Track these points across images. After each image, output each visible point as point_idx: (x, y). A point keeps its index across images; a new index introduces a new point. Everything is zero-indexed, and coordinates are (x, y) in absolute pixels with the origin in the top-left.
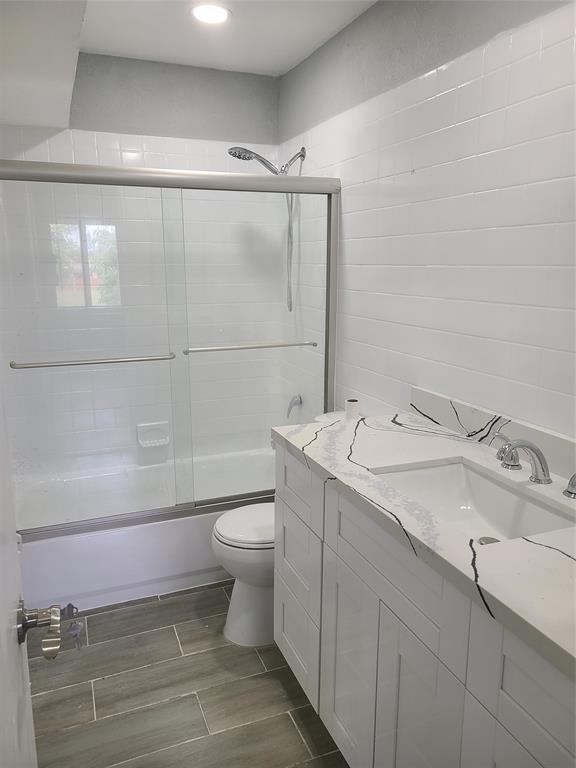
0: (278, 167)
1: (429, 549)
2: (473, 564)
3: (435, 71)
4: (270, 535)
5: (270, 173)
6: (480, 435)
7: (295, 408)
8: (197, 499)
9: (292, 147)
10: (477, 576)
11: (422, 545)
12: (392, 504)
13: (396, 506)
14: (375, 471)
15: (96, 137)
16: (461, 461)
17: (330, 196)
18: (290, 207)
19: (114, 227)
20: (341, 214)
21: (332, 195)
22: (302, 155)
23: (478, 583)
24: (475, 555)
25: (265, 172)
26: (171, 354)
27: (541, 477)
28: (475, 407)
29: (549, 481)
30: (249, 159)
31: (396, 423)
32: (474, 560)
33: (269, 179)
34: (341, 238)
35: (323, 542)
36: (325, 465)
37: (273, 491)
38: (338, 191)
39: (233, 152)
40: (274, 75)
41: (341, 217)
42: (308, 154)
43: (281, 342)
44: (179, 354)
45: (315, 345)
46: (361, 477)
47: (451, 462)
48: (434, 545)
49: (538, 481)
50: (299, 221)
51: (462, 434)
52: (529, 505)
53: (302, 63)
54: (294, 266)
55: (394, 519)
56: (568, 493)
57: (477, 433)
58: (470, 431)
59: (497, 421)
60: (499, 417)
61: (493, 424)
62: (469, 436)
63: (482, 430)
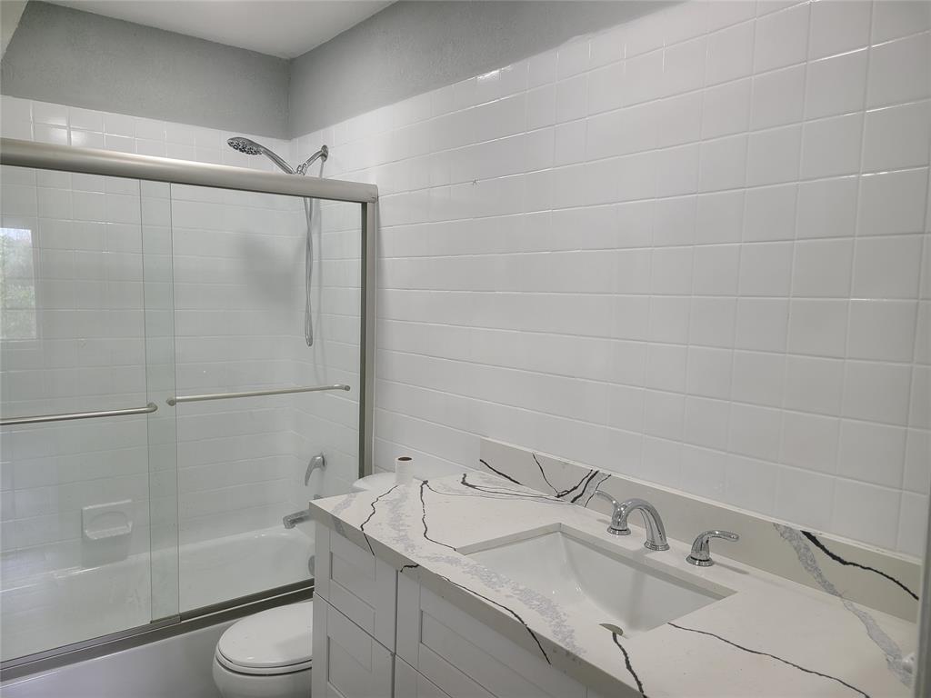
0: (293, 165)
1: (568, 653)
2: (629, 667)
3: (497, 71)
4: (305, 651)
5: (280, 171)
6: (573, 495)
7: (316, 471)
8: (184, 609)
9: (311, 144)
10: (639, 684)
11: (556, 648)
12: (502, 595)
13: (507, 596)
14: (465, 551)
15: (31, 107)
16: (560, 529)
17: (364, 205)
18: (309, 216)
19: (29, 231)
20: (379, 227)
21: (367, 204)
22: (324, 154)
23: (645, 693)
24: (625, 654)
25: (277, 170)
26: (148, 406)
27: (658, 542)
28: (565, 460)
29: (666, 547)
30: (256, 153)
31: (467, 484)
32: (627, 662)
33: (279, 178)
34: (380, 256)
35: (394, 655)
36: (398, 548)
37: (311, 582)
38: (375, 200)
39: (235, 142)
40: (283, 57)
41: (379, 231)
42: (330, 154)
43: (293, 386)
44: (162, 405)
45: (347, 388)
46: (450, 561)
47: (547, 531)
48: (574, 646)
49: (654, 547)
50: (320, 233)
51: (550, 494)
52: (649, 578)
53: (320, 46)
54: (314, 288)
55: (513, 616)
56: (692, 559)
57: (569, 492)
58: (560, 491)
59: (593, 476)
60: (597, 472)
61: (589, 480)
62: (559, 496)
63: (575, 488)
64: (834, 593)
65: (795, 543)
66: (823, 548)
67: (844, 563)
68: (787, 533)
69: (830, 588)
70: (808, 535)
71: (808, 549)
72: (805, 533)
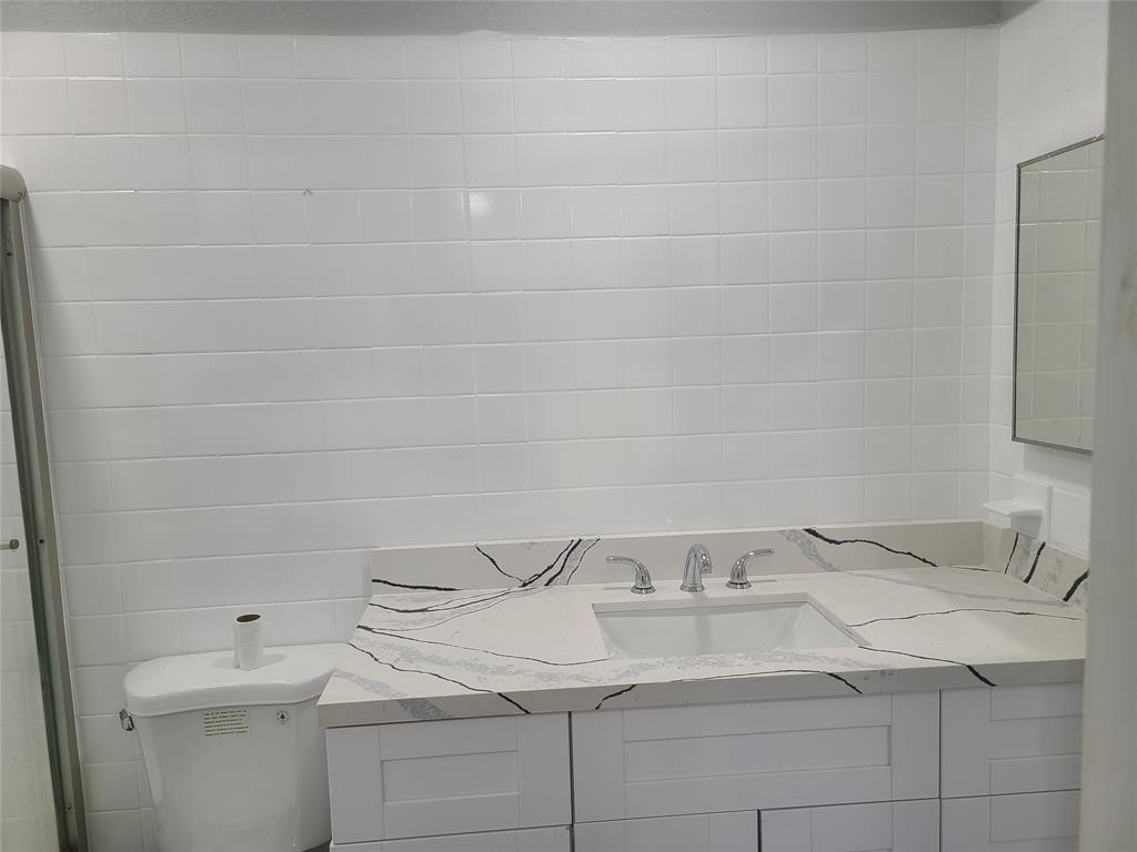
6: (547, 576)
17: (4, 206)
21: (9, 204)
38: (21, 197)
51: (512, 587)
56: (732, 584)
57: (540, 576)
58: (526, 578)
59: (575, 547)
60: (580, 540)
61: (569, 553)
62: (525, 585)
63: (549, 568)
64: (833, 570)
65: (800, 541)
66: (821, 537)
67: (838, 543)
68: (791, 536)
69: (830, 568)
70: (808, 531)
71: (809, 542)
72: (806, 530)
